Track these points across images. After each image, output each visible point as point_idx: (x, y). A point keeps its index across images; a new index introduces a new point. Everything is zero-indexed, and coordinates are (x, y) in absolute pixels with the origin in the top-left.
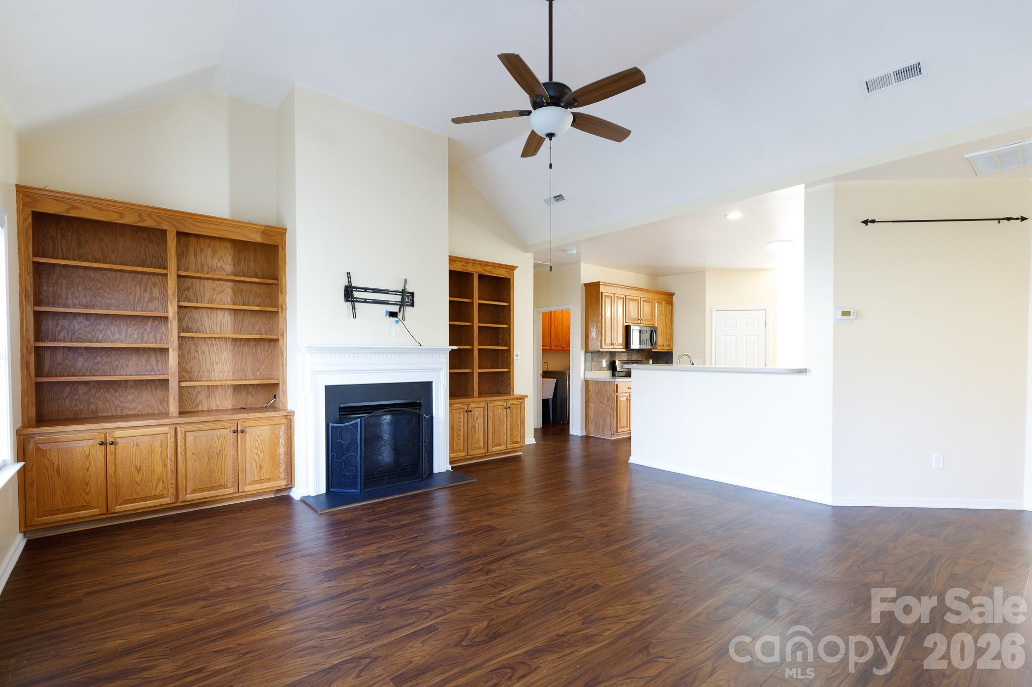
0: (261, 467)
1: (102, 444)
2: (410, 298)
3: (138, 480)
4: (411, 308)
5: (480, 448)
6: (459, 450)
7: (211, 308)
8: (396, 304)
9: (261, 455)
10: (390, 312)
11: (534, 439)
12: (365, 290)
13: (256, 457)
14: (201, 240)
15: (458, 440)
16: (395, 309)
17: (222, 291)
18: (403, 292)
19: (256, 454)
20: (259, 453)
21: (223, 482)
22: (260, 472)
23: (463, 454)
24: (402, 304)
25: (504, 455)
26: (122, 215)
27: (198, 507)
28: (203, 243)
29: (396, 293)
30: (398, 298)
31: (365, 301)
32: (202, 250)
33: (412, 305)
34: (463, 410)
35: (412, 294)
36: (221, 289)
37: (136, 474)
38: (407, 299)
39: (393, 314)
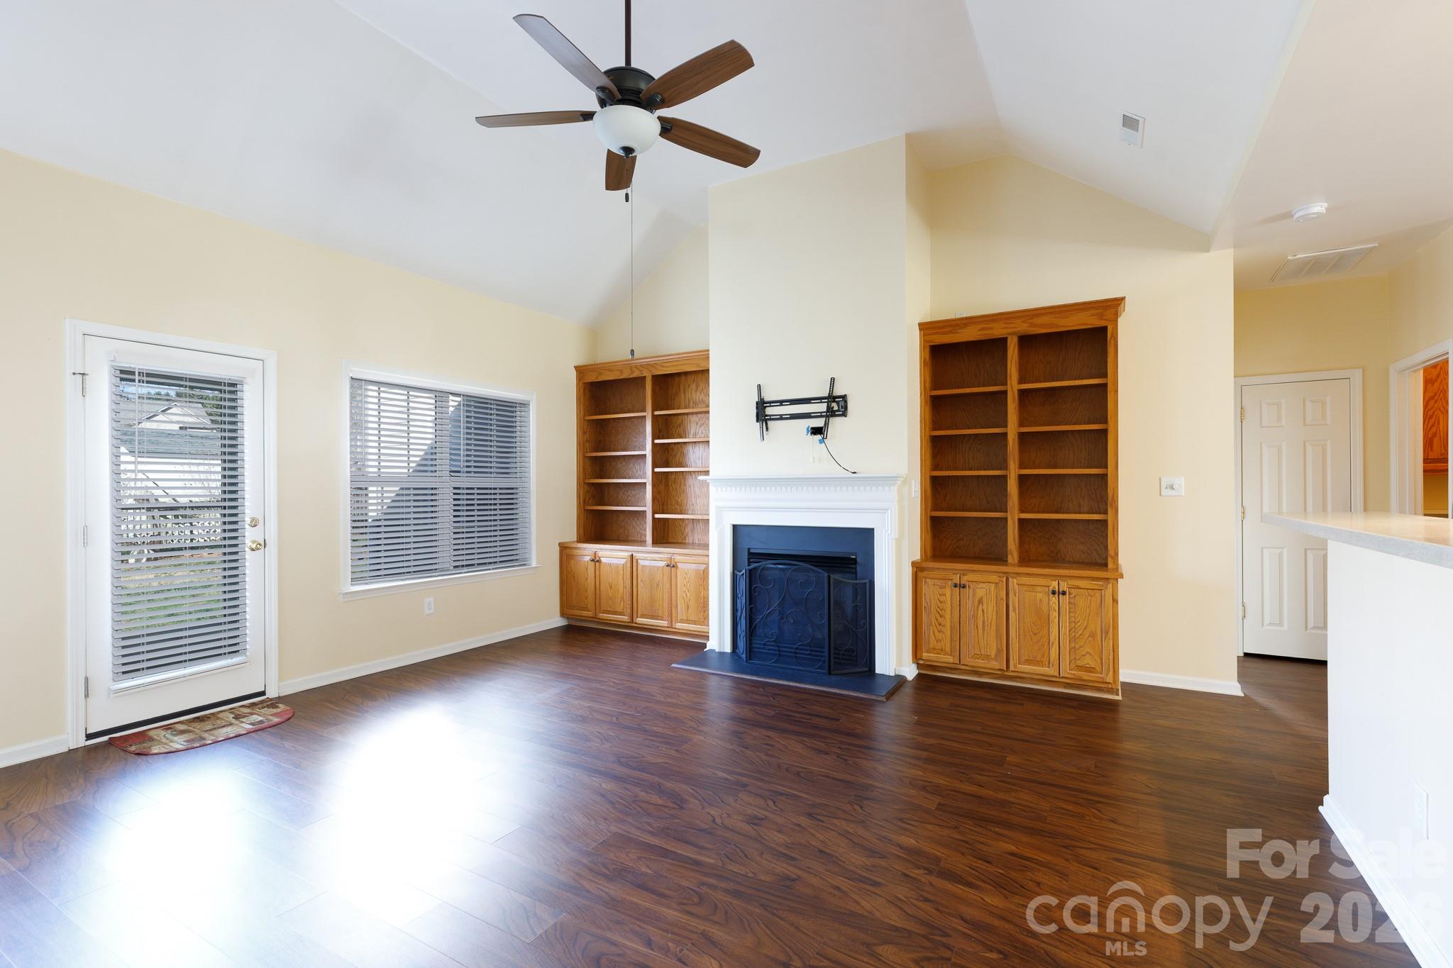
0: (688, 606)
1: (593, 560)
2: (842, 404)
3: (610, 595)
4: (844, 418)
5: (987, 657)
6: (942, 650)
7: (695, 442)
8: (821, 416)
9: (688, 595)
10: (812, 428)
11: (1238, 685)
12: (781, 403)
13: (684, 594)
14: (689, 377)
15: (939, 632)
16: (819, 423)
17: (703, 424)
18: (831, 398)
19: (685, 592)
20: (687, 591)
21: (660, 613)
22: (688, 612)
23: (950, 659)
24: (830, 413)
25: (1065, 687)
26: (621, 371)
27: (652, 632)
28: (690, 378)
29: (820, 399)
30: (822, 407)
31: (781, 418)
32: (689, 386)
33: (844, 414)
34: (950, 583)
35: (844, 397)
36: (702, 422)
37: (609, 588)
38: (836, 405)
39: (816, 431)
